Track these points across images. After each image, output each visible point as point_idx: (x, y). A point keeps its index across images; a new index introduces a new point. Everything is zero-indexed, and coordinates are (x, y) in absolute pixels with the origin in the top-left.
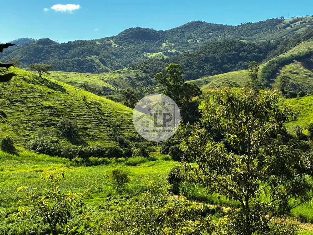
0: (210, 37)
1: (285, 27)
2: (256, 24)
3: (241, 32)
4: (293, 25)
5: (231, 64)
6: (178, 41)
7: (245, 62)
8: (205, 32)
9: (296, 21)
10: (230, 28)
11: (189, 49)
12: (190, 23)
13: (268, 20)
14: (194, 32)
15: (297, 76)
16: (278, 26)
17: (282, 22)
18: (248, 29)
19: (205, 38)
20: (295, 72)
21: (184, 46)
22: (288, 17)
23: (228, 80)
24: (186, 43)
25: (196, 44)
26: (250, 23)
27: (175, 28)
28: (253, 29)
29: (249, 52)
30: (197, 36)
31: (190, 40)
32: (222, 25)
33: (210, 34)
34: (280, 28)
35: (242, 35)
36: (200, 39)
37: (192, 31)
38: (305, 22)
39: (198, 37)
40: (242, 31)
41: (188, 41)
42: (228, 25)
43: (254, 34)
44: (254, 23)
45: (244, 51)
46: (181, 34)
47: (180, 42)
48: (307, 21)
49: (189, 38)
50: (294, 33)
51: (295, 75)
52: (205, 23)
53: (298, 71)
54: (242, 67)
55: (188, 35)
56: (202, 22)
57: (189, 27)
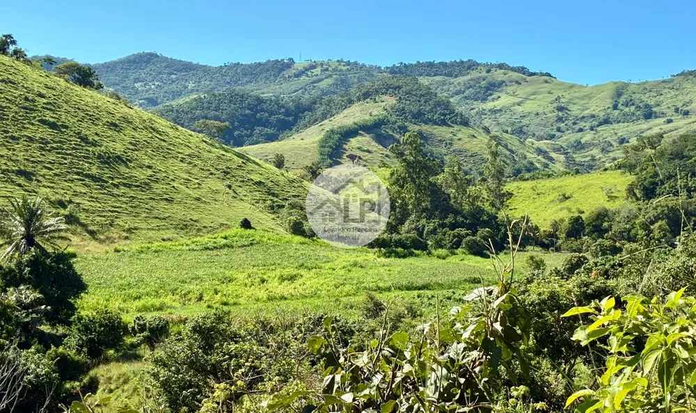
0: (174, 82)
1: (298, 75)
2: (250, 66)
3: (225, 78)
4: (309, 73)
5: (245, 130)
6: (118, 84)
7: (266, 129)
8: (164, 73)
9: (313, 67)
10: (206, 70)
11: (141, 99)
12: (137, 55)
13: (269, 61)
14: (145, 70)
15: (370, 156)
16: (287, 73)
17: (290, 67)
18: (236, 73)
19: (166, 84)
20: (366, 149)
21: (130, 94)
22: (300, 60)
23: (266, 156)
24: (132, 88)
25: (151, 92)
26: (238, 63)
27: (111, 62)
28: (245, 75)
29: (272, 113)
30: (150, 78)
31: (139, 84)
32: (191, 63)
33: (174, 76)
34: (290, 77)
35: (228, 83)
36: (157, 83)
37: (141, 69)
38: (327, 70)
39: (153, 81)
40: (226, 76)
41: (136, 85)
42: (200, 64)
43: (247, 82)
44: (246, 65)
45: (262, 110)
46: (123, 73)
47: (123, 87)
48: (330, 69)
49: (137, 80)
50: (314, 87)
51: (367, 154)
52: (163, 57)
53: (370, 149)
54: (263, 135)
55: (134, 75)
56: (156, 56)
57: (134, 62)
